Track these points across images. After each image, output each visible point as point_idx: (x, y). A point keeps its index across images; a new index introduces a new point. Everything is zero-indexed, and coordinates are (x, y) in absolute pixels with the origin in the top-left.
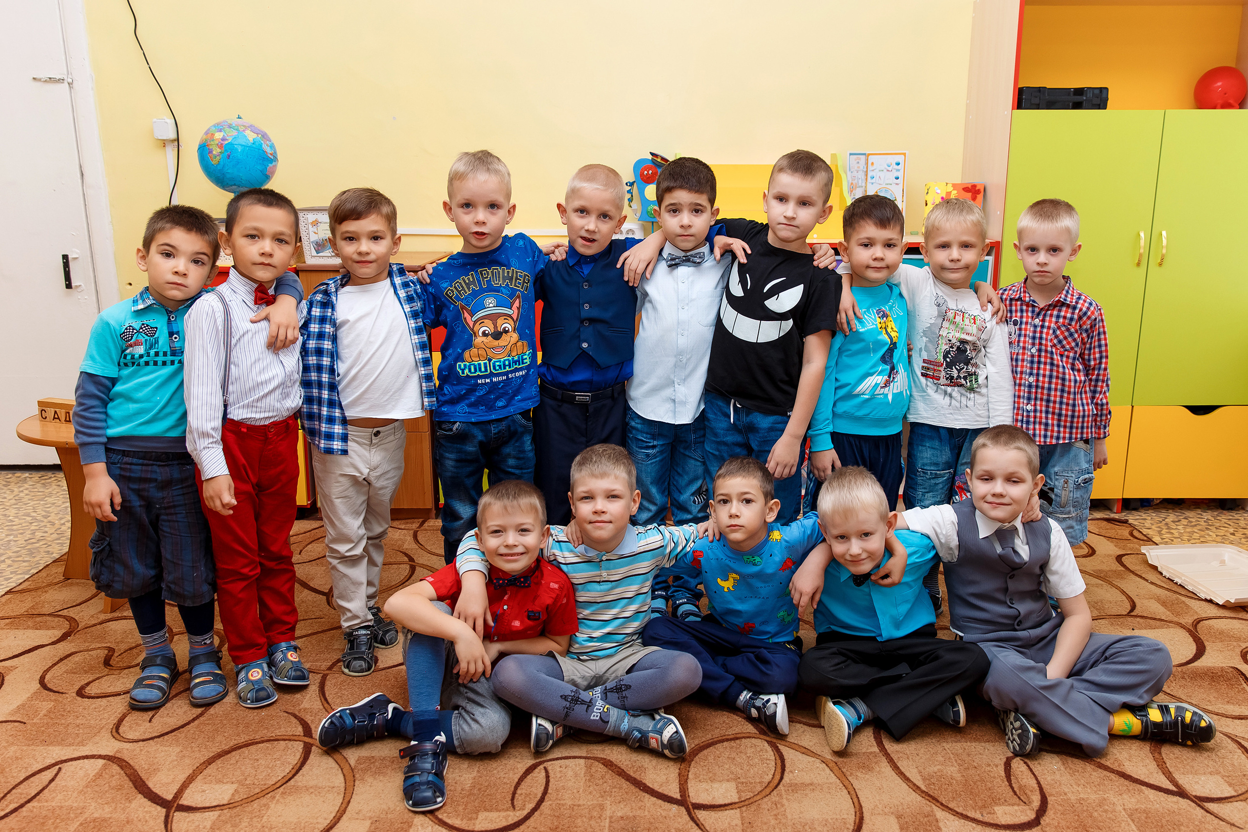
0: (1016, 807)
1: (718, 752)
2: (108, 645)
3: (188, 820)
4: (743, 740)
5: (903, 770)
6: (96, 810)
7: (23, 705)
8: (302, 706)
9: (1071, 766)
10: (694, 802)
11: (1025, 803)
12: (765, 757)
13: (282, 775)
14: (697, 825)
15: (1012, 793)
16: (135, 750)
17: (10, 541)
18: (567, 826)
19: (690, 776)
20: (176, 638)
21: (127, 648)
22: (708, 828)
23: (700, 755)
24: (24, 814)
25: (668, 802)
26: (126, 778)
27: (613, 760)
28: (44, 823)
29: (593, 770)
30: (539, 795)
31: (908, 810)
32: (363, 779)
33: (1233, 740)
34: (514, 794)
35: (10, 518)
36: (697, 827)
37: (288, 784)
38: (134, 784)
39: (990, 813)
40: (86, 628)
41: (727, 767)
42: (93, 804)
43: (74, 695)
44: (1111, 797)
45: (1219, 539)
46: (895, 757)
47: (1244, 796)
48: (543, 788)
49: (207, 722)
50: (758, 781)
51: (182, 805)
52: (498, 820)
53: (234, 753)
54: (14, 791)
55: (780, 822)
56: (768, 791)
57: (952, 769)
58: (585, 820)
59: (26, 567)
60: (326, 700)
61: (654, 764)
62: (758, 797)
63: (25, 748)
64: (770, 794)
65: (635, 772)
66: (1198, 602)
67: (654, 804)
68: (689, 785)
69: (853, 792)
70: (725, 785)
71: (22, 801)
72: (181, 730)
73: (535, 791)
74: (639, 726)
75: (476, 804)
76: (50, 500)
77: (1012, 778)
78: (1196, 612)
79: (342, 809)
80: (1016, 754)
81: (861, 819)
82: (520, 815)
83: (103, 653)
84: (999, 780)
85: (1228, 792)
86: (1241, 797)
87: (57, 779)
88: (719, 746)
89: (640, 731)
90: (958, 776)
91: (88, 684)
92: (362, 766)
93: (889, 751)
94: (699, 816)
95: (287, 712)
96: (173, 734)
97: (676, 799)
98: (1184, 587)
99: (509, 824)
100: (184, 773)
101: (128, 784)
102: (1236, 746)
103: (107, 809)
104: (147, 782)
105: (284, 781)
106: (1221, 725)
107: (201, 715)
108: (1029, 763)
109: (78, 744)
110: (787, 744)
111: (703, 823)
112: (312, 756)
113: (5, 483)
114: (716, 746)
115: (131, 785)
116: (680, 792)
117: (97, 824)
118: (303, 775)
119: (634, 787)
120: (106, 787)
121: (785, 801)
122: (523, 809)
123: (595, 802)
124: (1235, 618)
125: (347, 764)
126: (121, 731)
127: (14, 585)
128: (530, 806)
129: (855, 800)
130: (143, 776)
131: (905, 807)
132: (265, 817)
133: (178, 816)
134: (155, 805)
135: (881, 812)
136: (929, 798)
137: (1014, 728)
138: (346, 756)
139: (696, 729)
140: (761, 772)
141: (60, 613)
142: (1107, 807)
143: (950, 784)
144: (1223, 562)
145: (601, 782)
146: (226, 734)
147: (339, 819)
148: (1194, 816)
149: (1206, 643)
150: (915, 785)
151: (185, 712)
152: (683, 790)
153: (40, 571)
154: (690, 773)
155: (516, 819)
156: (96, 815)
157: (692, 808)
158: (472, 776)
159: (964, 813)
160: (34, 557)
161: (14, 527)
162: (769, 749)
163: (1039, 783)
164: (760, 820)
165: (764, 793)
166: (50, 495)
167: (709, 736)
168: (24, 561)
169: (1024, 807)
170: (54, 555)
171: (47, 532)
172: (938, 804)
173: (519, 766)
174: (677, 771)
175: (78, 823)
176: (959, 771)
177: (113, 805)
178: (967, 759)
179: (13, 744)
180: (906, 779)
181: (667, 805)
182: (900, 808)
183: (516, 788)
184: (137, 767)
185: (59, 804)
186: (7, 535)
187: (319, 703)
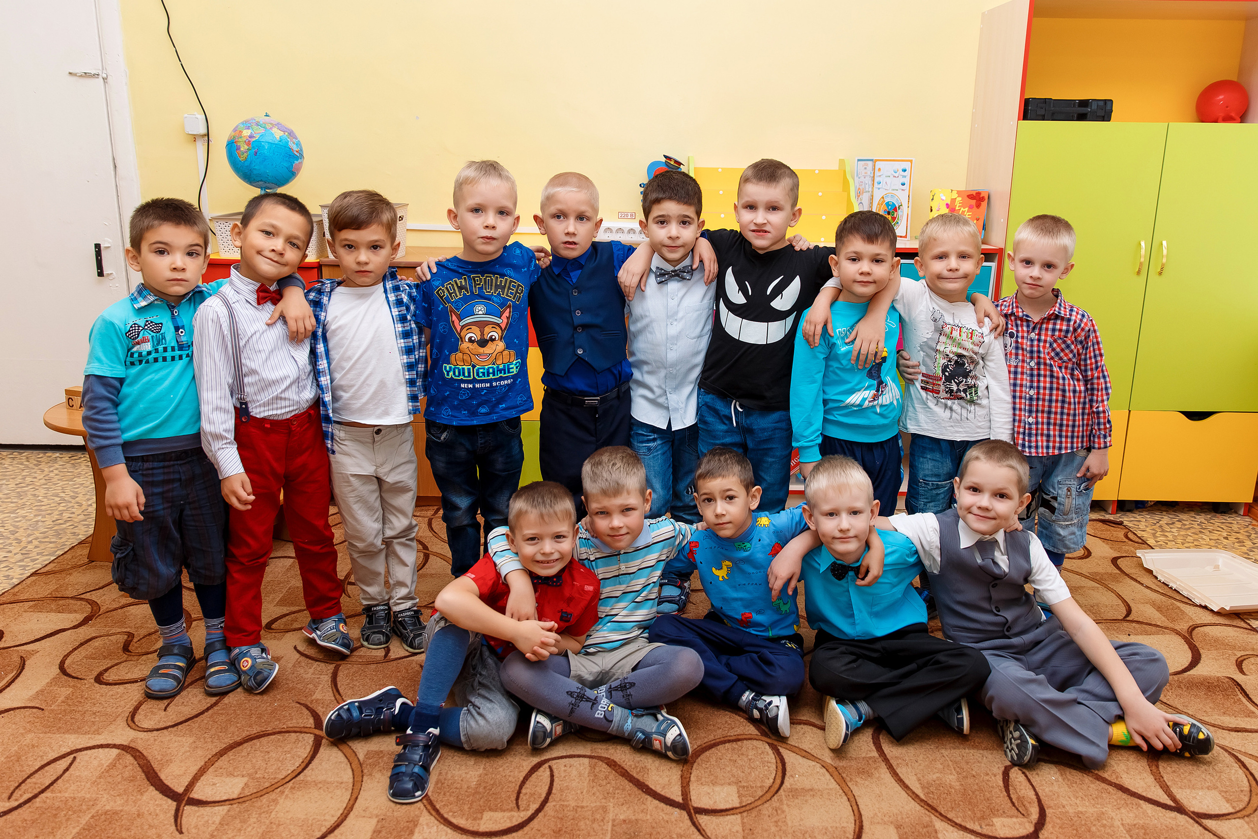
0: (1014, 820)
1: (720, 754)
2: (128, 630)
3: (197, 814)
4: (745, 741)
5: (902, 777)
6: (108, 802)
7: (42, 691)
8: (314, 697)
9: (1069, 777)
10: (695, 805)
11: (1023, 815)
12: (767, 759)
13: (292, 769)
14: (699, 830)
15: (1010, 804)
16: (148, 740)
17: (37, 521)
18: (570, 829)
19: (692, 778)
20: (194, 623)
21: (146, 633)
22: (709, 834)
23: (703, 756)
24: (38, 805)
25: (670, 805)
26: (139, 769)
27: (617, 760)
28: (56, 815)
29: (597, 769)
30: (544, 795)
31: (907, 820)
32: (371, 775)
33: (1230, 753)
34: (519, 793)
35: (40, 498)
36: (698, 833)
37: (297, 778)
38: (146, 775)
39: (989, 825)
40: (107, 612)
41: (729, 769)
42: (105, 795)
43: (93, 681)
44: (1109, 810)
45: (1212, 543)
46: (894, 763)
47: (1242, 813)
48: (547, 787)
49: (221, 712)
50: (759, 785)
51: (193, 799)
52: (502, 821)
53: (245, 745)
54: (29, 780)
55: (780, 830)
56: (768, 795)
57: (951, 777)
58: (588, 822)
59: (52, 548)
60: (338, 691)
61: (657, 765)
62: (759, 802)
63: (41, 735)
64: (771, 799)
65: (638, 773)
66: (1193, 608)
67: (656, 808)
68: (691, 788)
69: (852, 799)
70: (727, 789)
71: (36, 791)
72: (196, 719)
73: (540, 791)
74: (642, 727)
75: (481, 803)
76: (78, 480)
77: (1010, 788)
78: (1191, 619)
79: (350, 806)
80: (1014, 764)
81: (861, 828)
82: (524, 815)
83: (122, 638)
84: (997, 790)
85: (1226, 808)
86: (1239, 815)
87: (71, 769)
88: (721, 747)
89: (643, 732)
90: (957, 785)
91: (106, 670)
92: (371, 761)
93: (888, 757)
94: (701, 821)
95: (299, 703)
96: (187, 724)
97: (678, 802)
98: (1178, 592)
99: (513, 825)
100: (196, 765)
101: (141, 776)
102: (1233, 760)
103: (119, 801)
104: (159, 774)
105: (294, 775)
106: (1220, 738)
107: (215, 704)
108: (1027, 773)
109: (94, 733)
110: (788, 747)
111: (705, 828)
112: (322, 750)
113: (36, 463)
114: (718, 747)
115: (143, 776)
116: (682, 795)
117: (108, 817)
118: (312, 770)
119: (636, 789)
120: (119, 779)
121: (785, 807)
122: (528, 810)
123: (598, 804)
124: (1230, 626)
125: (356, 758)
126: (136, 719)
127: (40, 566)
128: (534, 807)
129: (855, 807)
130: (156, 766)
131: (904, 816)
132: (273, 813)
133: (188, 810)
134: (166, 798)
135: (880, 821)
136: (928, 808)
137: (1013, 737)
138: (355, 750)
139: (699, 729)
140: (761, 776)
141: (82, 596)
142: (1105, 822)
143: (949, 793)
144: (1217, 567)
145: (604, 782)
146: (238, 725)
147: (346, 817)
148: (1192, 834)
149: (1201, 651)
150: (914, 793)
151: (200, 701)
152: (685, 793)
153: (66, 552)
154: (692, 776)
155: (520, 820)
156: (108, 808)
157: (693, 812)
158: (478, 773)
159: (963, 824)
160: (61, 538)
161: (43, 508)
162: (770, 751)
163: (1037, 794)
164: (760, 826)
165: (765, 799)
166: (79, 475)
167: (711, 737)
168: (51, 543)
169: (1022, 819)
170: (80, 536)
171: (73, 513)
172: (937, 814)
173: (525, 764)
174: (680, 773)
175: (90, 816)
176: (958, 780)
177: (125, 797)
178: (965, 767)
179: (30, 731)
180: (905, 787)
181: (669, 809)
182: (899, 817)
183: (521, 787)
184: (150, 758)
185: (72, 795)
186: (35, 516)
187: (331, 694)
